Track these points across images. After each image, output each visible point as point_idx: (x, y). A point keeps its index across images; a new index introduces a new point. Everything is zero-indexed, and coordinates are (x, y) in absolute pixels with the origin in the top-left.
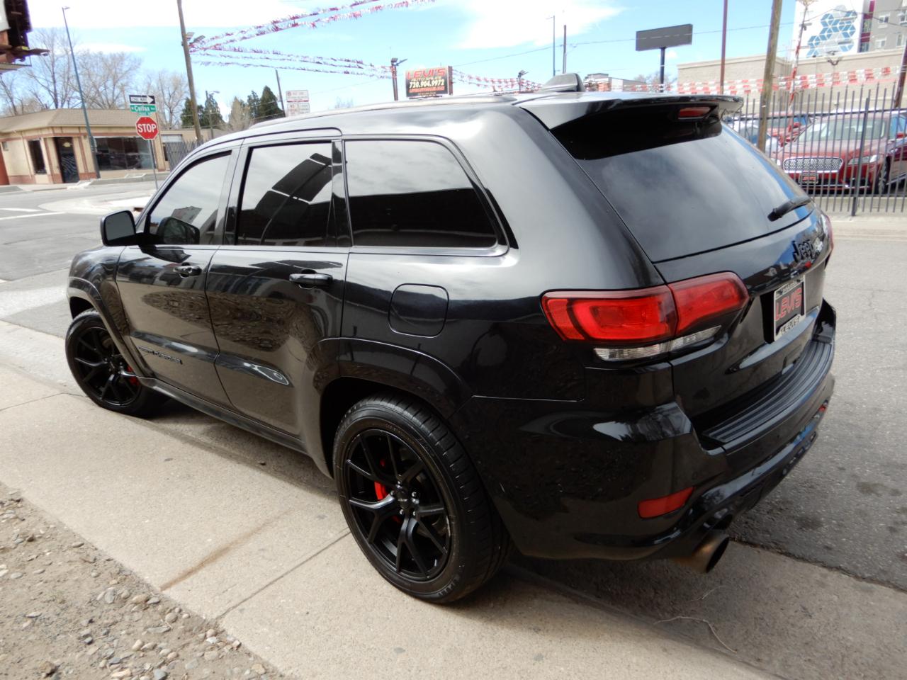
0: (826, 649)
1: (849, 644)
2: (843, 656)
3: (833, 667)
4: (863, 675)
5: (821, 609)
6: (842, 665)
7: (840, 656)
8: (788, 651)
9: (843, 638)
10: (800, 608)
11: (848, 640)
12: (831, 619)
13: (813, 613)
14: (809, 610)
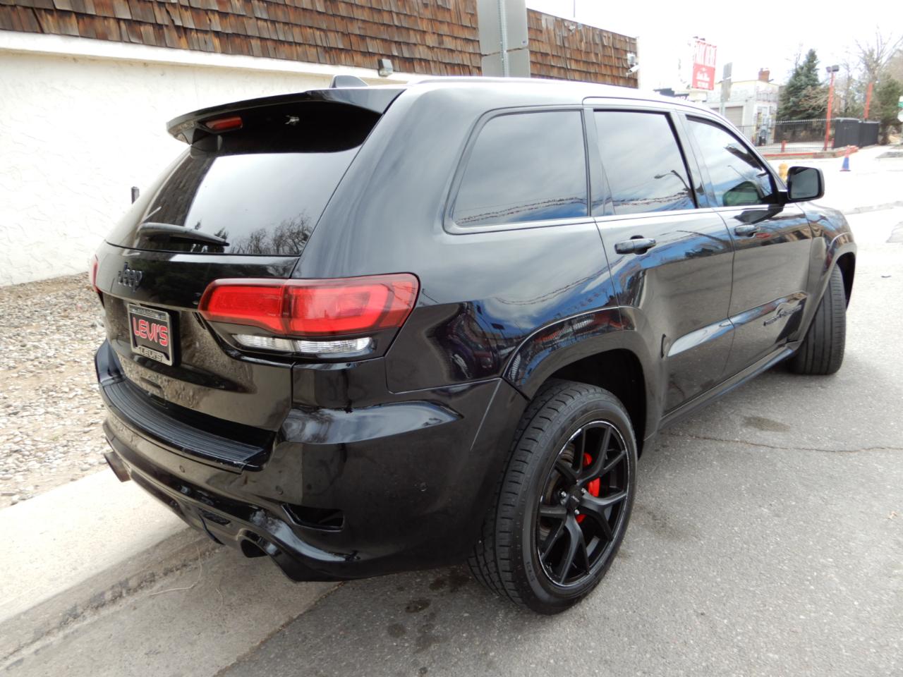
0: (110, 652)
1: (101, 670)
2: (94, 661)
3: (92, 651)
4: (70, 667)
5: (149, 665)
6: (88, 656)
7: (96, 659)
8: (128, 627)
9: (109, 669)
10: (161, 650)
11: (105, 671)
12: (132, 668)
13: (148, 657)
14: (155, 656)
